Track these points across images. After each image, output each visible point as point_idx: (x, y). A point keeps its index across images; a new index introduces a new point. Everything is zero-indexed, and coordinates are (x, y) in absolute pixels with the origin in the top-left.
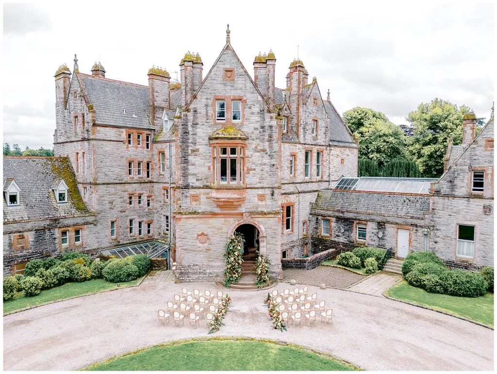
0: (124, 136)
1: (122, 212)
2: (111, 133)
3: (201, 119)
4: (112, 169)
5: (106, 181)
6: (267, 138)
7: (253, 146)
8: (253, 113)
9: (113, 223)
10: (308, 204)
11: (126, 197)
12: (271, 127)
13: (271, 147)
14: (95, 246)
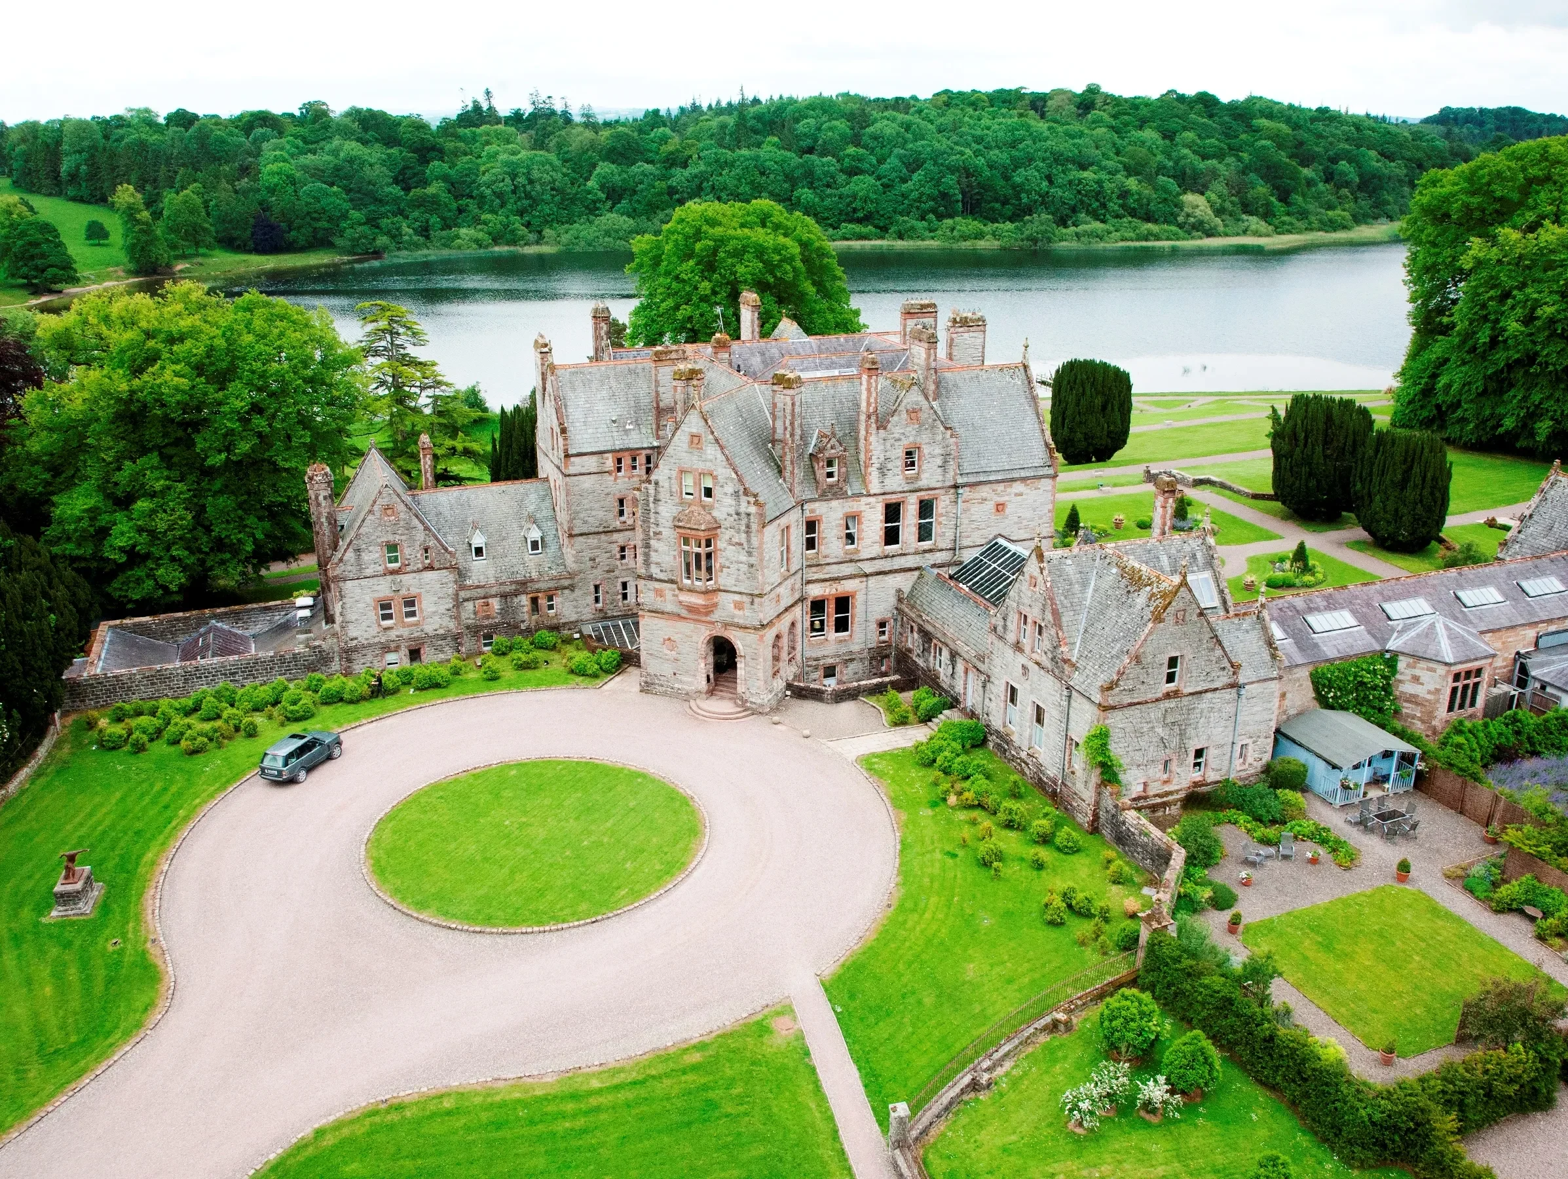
0: (610, 463)
1: (608, 571)
2: (591, 463)
3: (664, 495)
4: (594, 513)
5: (585, 530)
6: (743, 528)
7: (727, 537)
8: (726, 494)
9: (597, 588)
10: (894, 591)
11: (616, 550)
12: (748, 515)
13: (749, 541)
14: (573, 618)
